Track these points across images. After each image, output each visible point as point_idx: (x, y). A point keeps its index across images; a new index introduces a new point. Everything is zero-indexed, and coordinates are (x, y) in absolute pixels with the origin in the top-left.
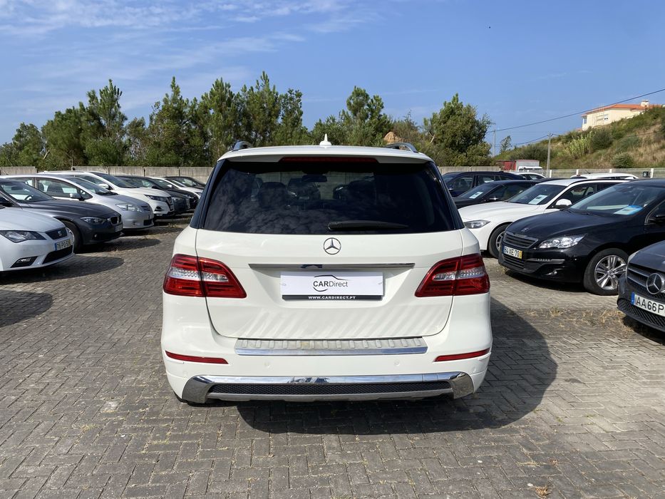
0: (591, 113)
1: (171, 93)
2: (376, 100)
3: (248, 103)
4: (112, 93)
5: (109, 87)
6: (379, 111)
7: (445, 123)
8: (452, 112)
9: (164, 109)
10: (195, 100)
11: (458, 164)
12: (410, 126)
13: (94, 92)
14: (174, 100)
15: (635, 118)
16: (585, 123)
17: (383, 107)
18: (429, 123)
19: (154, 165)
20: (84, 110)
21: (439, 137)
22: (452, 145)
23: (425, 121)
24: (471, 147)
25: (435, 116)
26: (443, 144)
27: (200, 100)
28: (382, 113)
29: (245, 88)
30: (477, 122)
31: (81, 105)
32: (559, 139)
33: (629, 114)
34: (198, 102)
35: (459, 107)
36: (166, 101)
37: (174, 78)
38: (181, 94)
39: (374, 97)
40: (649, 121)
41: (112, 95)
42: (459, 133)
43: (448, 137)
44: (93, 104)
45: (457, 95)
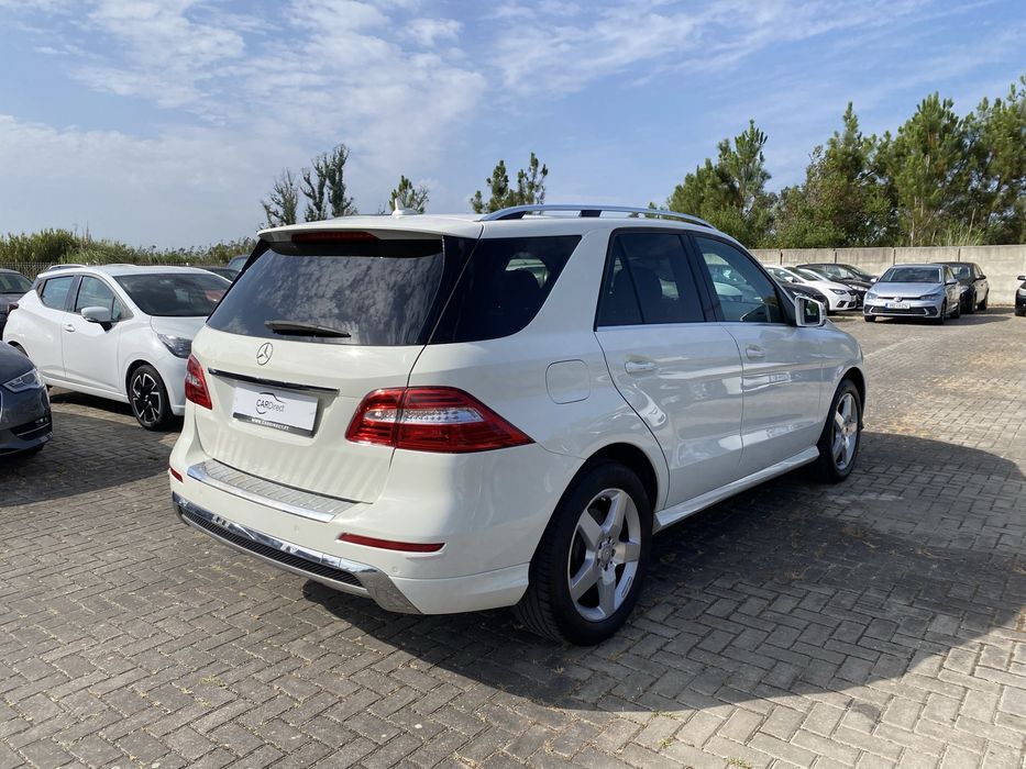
1: (842, 130)
3: (988, 129)
4: (752, 140)
5: (748, 132)
9: (828, 155)
10: (888, 135)
13: (727, 142)
14: (849, 140)
19: (798, 247)
20: (711, 168)
27: (895, 136)
29: (986, 101)
31: (708, 163)
34: (894, 138)
36: (833, 143)
37: (851, 105)
38: (860, 129)
41: (752, 143)
44: (725, 159)
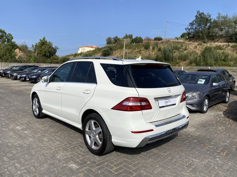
0: (80, 47)
2: (10, 35)
6: (12, 40)
7: (41, 47)
8: (43, 43)
11: (48, 62)
12: (26, 47)
15: (94, 50)
16: (79, 50)
17: (13, 38)
18: (34, 46)
21: (40, 52)
22: (45, 55)
23: (33, 46)
24: (52, 57)
25: (37, 44)
26: (41, 55)
28: (13, 41)
30: (53, 48)
32: (72, 55)
33: (92, 49)
35: (46, 42)
39: (9, 34)
40: (98, 51)
42: (47, 51)
43: (43, 53)
45: (44, 37)
